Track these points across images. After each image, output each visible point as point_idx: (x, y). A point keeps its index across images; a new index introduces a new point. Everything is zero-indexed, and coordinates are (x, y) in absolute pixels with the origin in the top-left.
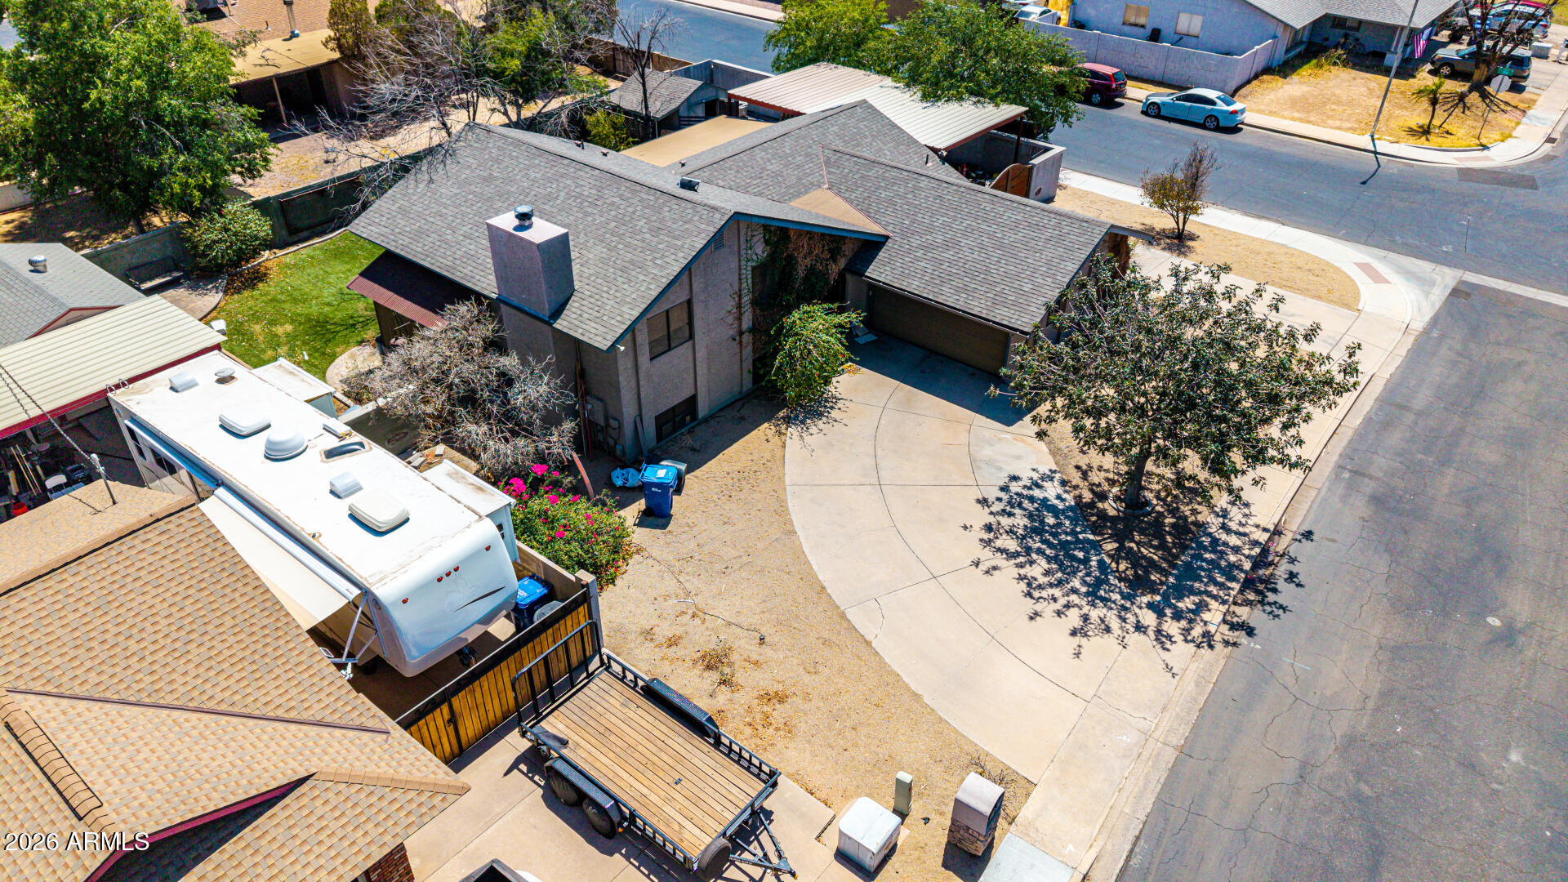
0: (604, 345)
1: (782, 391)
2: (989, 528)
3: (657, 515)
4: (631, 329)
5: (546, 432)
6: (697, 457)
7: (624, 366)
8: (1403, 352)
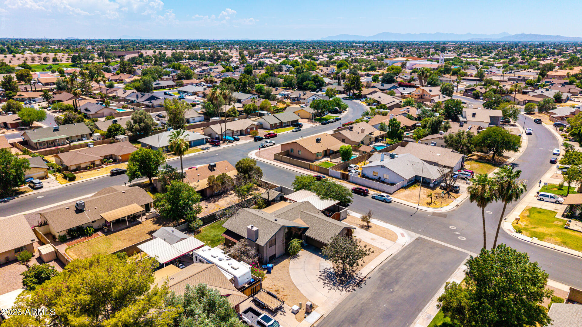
0: (263, 245)
1: (290, 253)
2: (320, 275)
3: (269, 272)
4: (267, 243)
5: (254, 258)
6: (276, 264)
7: (265, 248)
8: (400, 250)
